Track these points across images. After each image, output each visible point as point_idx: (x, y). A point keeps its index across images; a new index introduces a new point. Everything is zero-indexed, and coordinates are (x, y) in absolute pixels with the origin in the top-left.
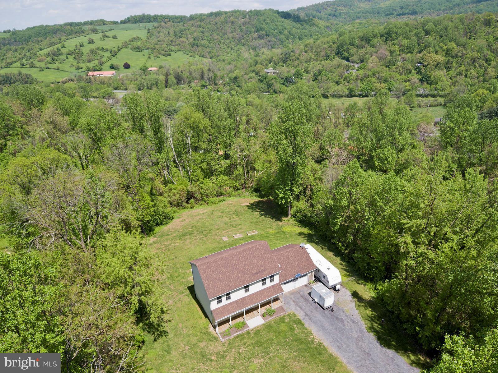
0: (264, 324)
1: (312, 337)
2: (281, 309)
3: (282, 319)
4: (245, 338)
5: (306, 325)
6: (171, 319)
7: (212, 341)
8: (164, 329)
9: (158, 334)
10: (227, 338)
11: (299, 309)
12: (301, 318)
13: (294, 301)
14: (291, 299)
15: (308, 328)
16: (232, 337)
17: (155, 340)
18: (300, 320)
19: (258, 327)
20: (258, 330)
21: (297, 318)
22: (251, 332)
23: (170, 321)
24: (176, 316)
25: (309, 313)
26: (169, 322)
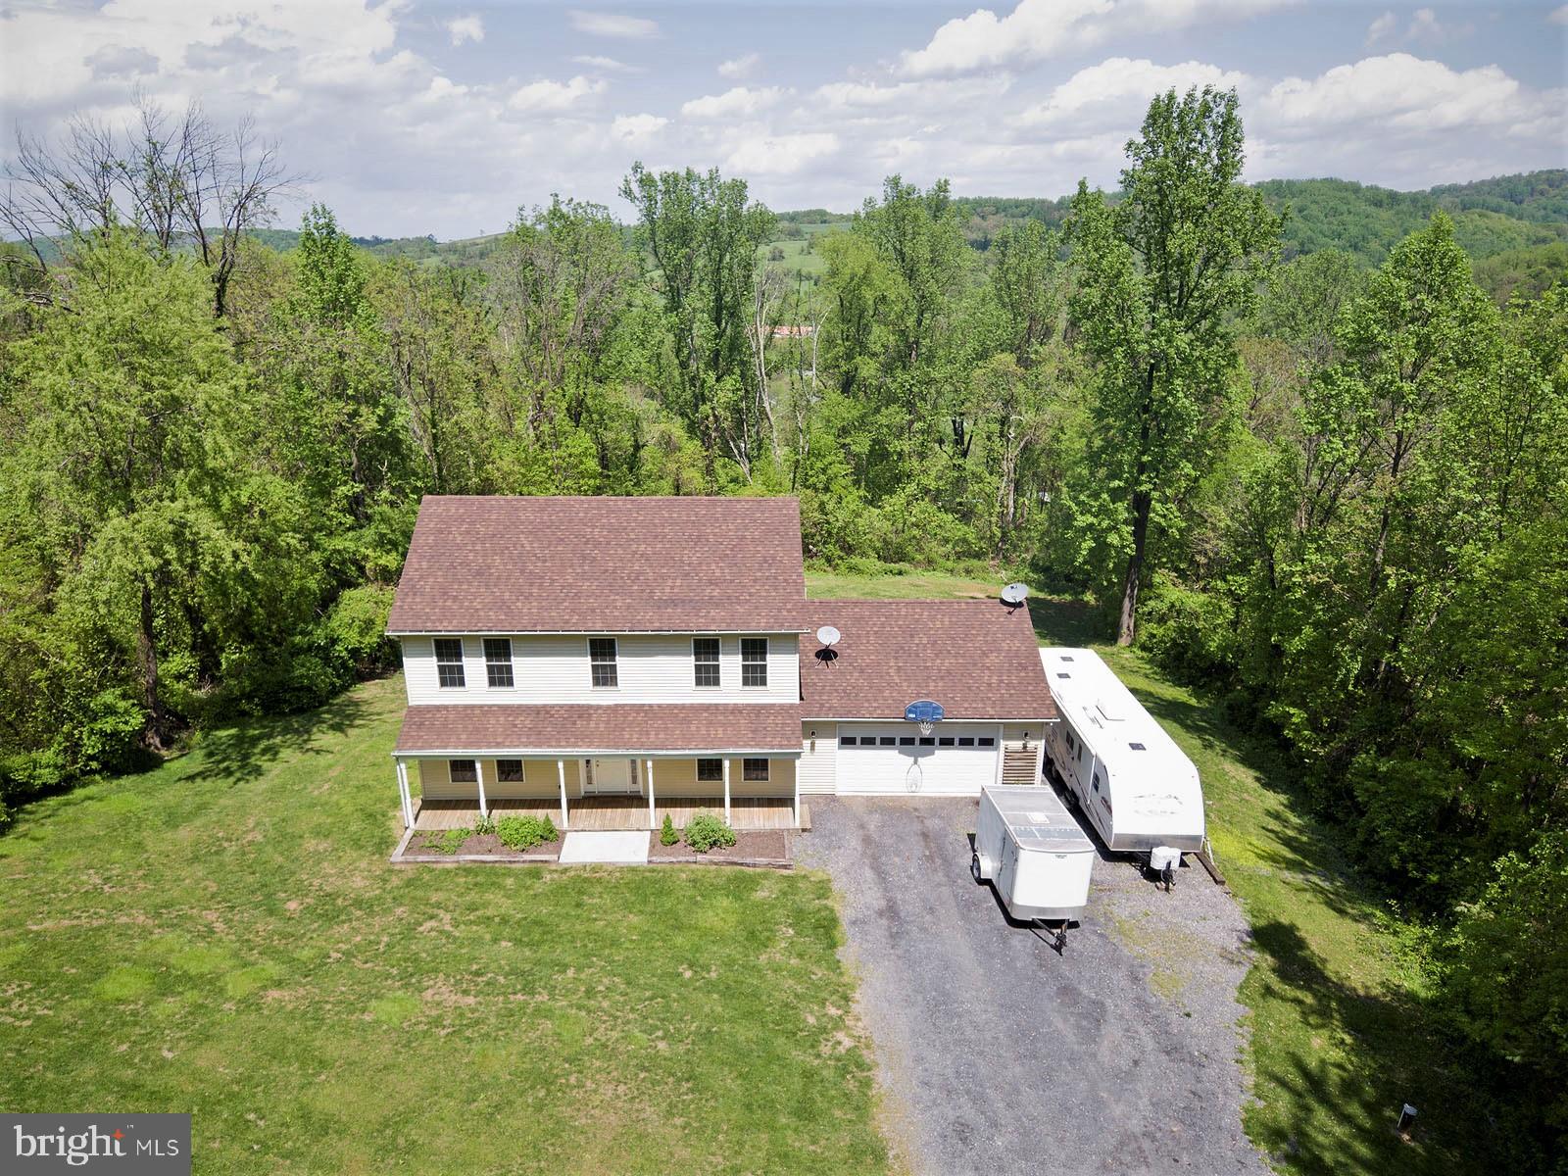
1: (833, 1011)
2: (775, 839)
3: (743, 883)
4: (502, 887)
5: (848, 953)
7: (361, 848)
10: (422, 859)
12: (845, 914)
13: (866, 839)
14: (862, 826)
15: (845, 965)
16: (451, 862)
18: (833, 922)
19: (597, 868)
20: (587, 881)
21: (826, 908)
22: (549, 877)
25: (908, 908)
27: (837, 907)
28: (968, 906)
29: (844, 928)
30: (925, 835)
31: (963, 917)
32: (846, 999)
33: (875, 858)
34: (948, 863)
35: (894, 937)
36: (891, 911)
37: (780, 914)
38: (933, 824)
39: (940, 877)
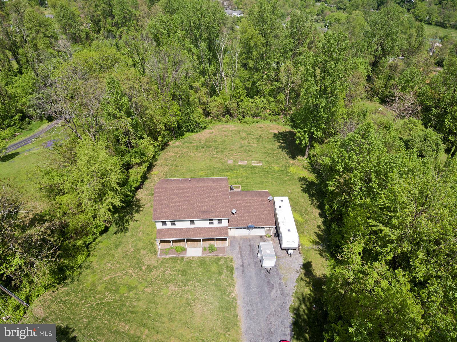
0: (199, 257)
1: (232, 289)
2: (223, 249)
3: (218, 260)
4: (177, 262)
5: (235, 276)
6: (139, 220)
7: (152, 253)
9: (121, 229)
10: (163, 256)
11: (239, 256)
12: (235, 267)
13: (240, 247)
14: (239, 244)
15: (235, 279)
16: (168, 257)
18: (233, 268)
19: (193, 257)
20: (192, 261)
22: (185, 260)
25: (245, 265)
26: (135, 222)
27: (233, 265)
29: (235, 270)
30: (250, 246)
32: (234, 286)
33: (241, 252)
34: (253, 253)
35: (243, 271)
36: (242, 265)
37: (224, 267)
38: (252, 242)
39: (251, 256)
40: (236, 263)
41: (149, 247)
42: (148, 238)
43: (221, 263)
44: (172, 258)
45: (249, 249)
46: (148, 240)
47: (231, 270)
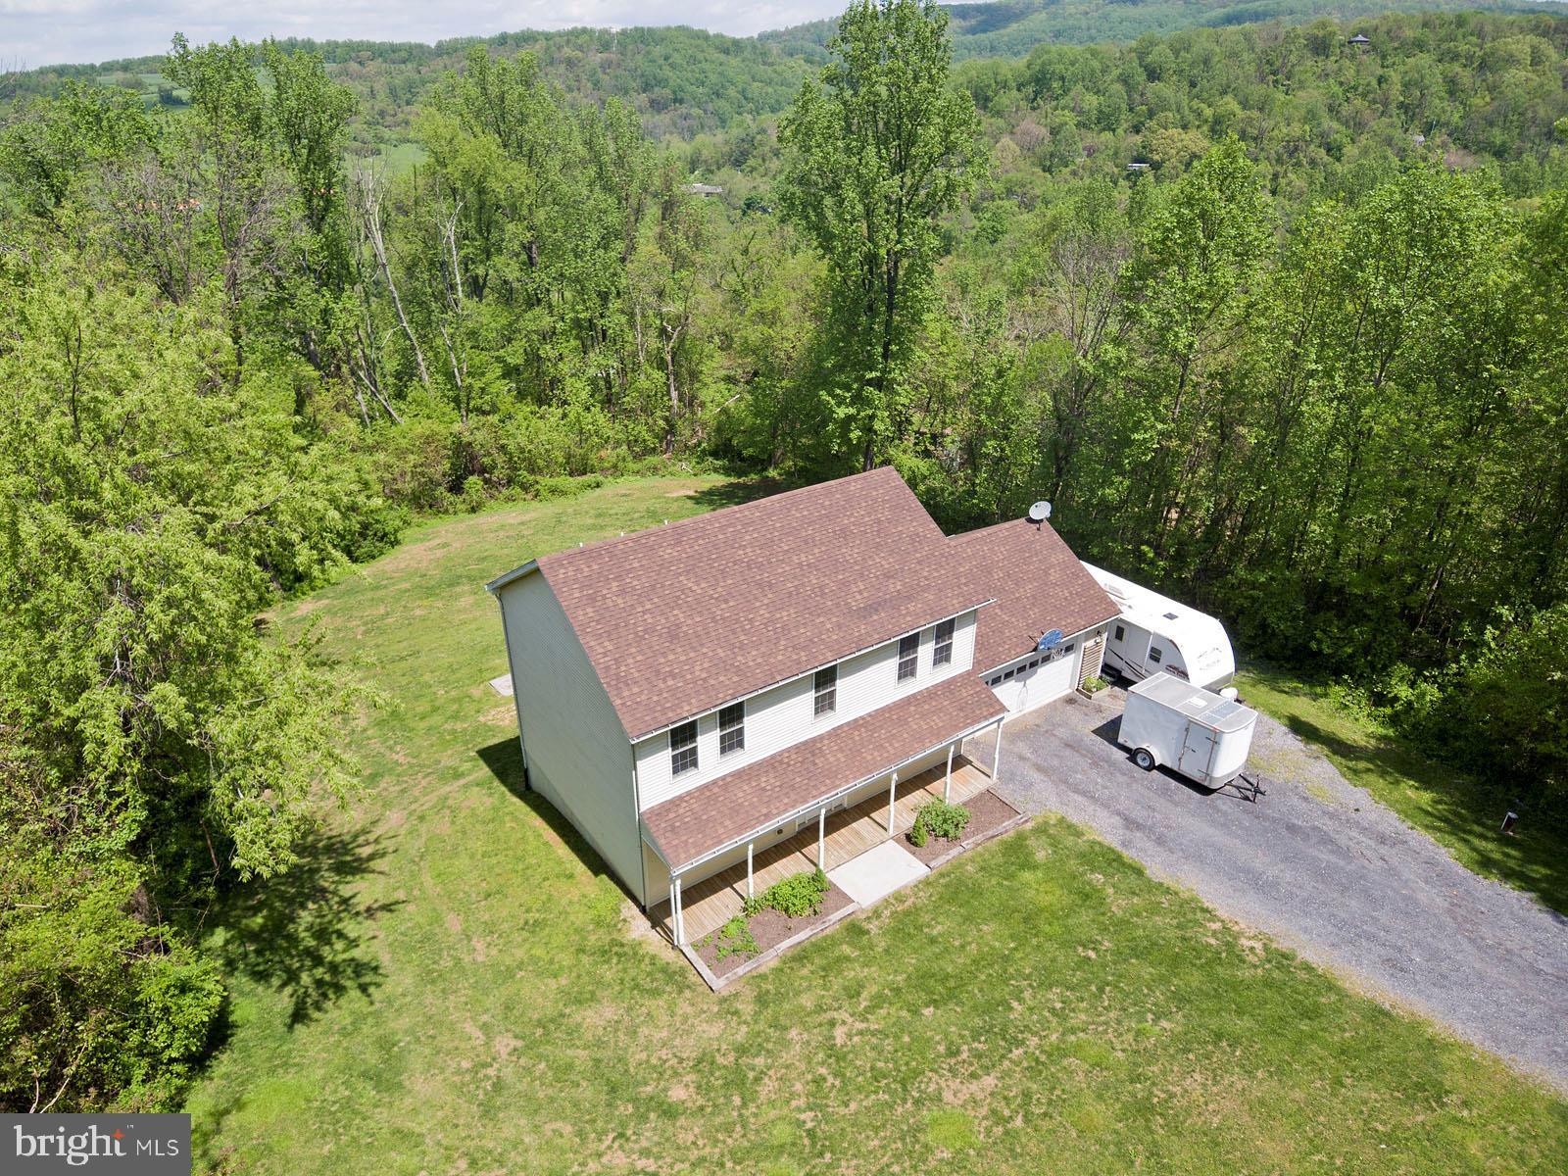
0: (927, 883)
1: (1215, 926)
2: (990, 803)
3: (1016, 851)
4: (848, 959)
5: (1155, 873)
6: (401, 895)
7: (655, 993)
8: (356, 953)
9: (319, 983)
10: (740, 971)
11: (1079, 798)
12: (1111, 841)
13: (1039, 768)
14: (1022, 758)
15: (1170, 884)
16: (769, 960)
17: (299, 1016)
18: (1111, 850)
19: (898, 897)
20: (907, 913)
21: (1094, 842)
22: (873, 927)
23: (387, 908)
24: (428, 880)
25: (1138, 814)
26: (382, 915)
27: (1098, 838)
28: (1165, 792)
29: (1128, 855)
30: (1067, 745)
31: (1176, 804)
32: (1204, 911)
33: (1066, 782)
34: (1113, 764)
35: (1160, 841)
36: (1130, 823)
37: (1073, 865)
38: (1061, 732)
39: (1121, 779)
40: (1102, 828)
41: (609, 973)
42: (558, 940)
43: (1040, 856)
44: (800, 956)
45: (1077, 758)
46: (562, 949)
47: (1112, 861)
